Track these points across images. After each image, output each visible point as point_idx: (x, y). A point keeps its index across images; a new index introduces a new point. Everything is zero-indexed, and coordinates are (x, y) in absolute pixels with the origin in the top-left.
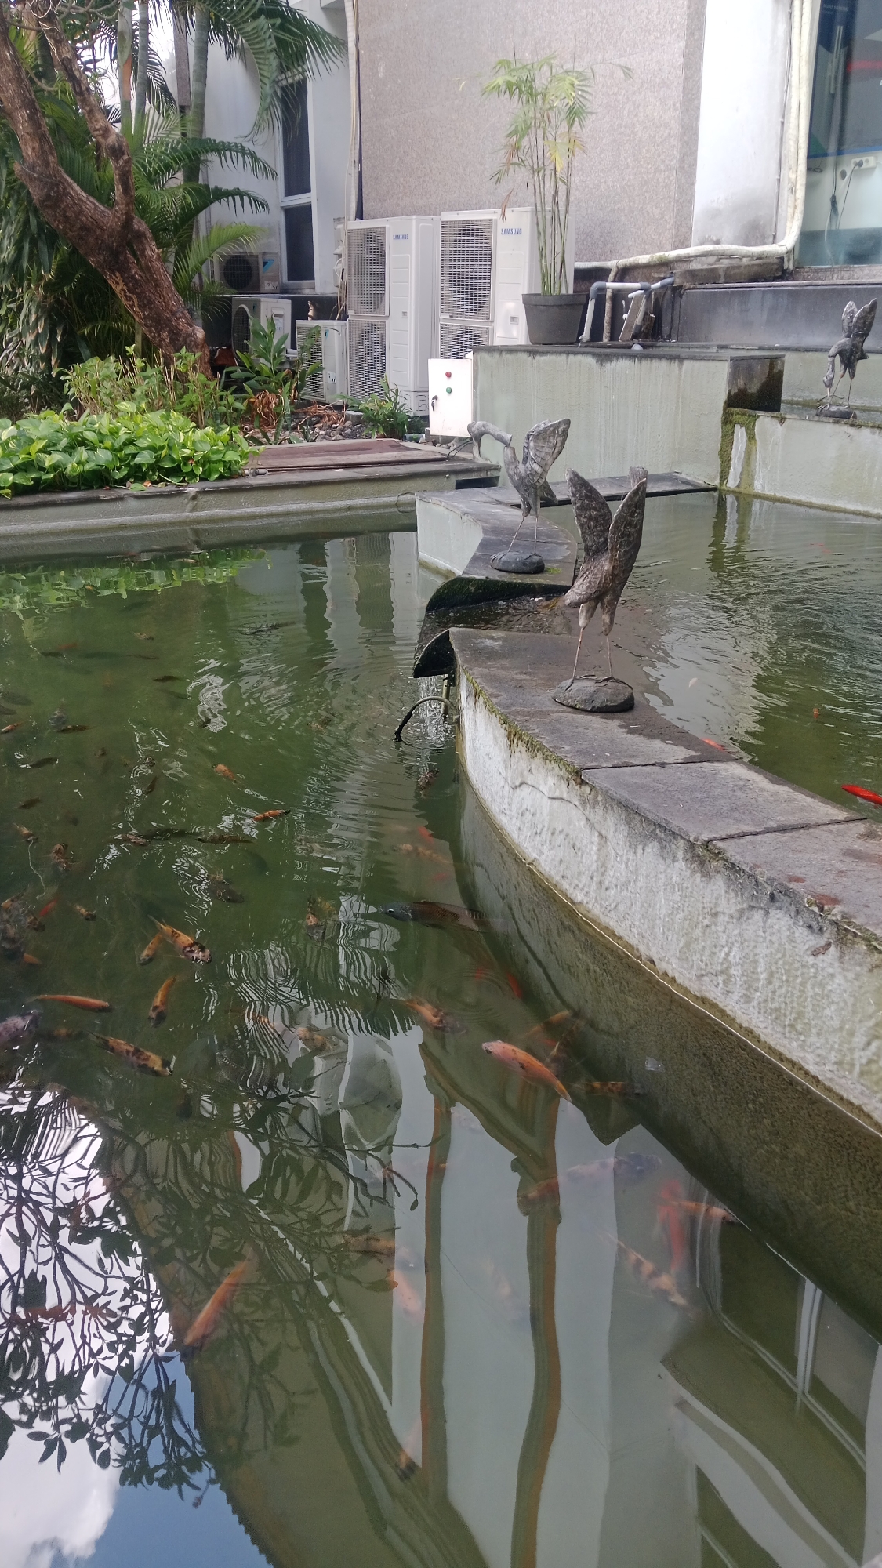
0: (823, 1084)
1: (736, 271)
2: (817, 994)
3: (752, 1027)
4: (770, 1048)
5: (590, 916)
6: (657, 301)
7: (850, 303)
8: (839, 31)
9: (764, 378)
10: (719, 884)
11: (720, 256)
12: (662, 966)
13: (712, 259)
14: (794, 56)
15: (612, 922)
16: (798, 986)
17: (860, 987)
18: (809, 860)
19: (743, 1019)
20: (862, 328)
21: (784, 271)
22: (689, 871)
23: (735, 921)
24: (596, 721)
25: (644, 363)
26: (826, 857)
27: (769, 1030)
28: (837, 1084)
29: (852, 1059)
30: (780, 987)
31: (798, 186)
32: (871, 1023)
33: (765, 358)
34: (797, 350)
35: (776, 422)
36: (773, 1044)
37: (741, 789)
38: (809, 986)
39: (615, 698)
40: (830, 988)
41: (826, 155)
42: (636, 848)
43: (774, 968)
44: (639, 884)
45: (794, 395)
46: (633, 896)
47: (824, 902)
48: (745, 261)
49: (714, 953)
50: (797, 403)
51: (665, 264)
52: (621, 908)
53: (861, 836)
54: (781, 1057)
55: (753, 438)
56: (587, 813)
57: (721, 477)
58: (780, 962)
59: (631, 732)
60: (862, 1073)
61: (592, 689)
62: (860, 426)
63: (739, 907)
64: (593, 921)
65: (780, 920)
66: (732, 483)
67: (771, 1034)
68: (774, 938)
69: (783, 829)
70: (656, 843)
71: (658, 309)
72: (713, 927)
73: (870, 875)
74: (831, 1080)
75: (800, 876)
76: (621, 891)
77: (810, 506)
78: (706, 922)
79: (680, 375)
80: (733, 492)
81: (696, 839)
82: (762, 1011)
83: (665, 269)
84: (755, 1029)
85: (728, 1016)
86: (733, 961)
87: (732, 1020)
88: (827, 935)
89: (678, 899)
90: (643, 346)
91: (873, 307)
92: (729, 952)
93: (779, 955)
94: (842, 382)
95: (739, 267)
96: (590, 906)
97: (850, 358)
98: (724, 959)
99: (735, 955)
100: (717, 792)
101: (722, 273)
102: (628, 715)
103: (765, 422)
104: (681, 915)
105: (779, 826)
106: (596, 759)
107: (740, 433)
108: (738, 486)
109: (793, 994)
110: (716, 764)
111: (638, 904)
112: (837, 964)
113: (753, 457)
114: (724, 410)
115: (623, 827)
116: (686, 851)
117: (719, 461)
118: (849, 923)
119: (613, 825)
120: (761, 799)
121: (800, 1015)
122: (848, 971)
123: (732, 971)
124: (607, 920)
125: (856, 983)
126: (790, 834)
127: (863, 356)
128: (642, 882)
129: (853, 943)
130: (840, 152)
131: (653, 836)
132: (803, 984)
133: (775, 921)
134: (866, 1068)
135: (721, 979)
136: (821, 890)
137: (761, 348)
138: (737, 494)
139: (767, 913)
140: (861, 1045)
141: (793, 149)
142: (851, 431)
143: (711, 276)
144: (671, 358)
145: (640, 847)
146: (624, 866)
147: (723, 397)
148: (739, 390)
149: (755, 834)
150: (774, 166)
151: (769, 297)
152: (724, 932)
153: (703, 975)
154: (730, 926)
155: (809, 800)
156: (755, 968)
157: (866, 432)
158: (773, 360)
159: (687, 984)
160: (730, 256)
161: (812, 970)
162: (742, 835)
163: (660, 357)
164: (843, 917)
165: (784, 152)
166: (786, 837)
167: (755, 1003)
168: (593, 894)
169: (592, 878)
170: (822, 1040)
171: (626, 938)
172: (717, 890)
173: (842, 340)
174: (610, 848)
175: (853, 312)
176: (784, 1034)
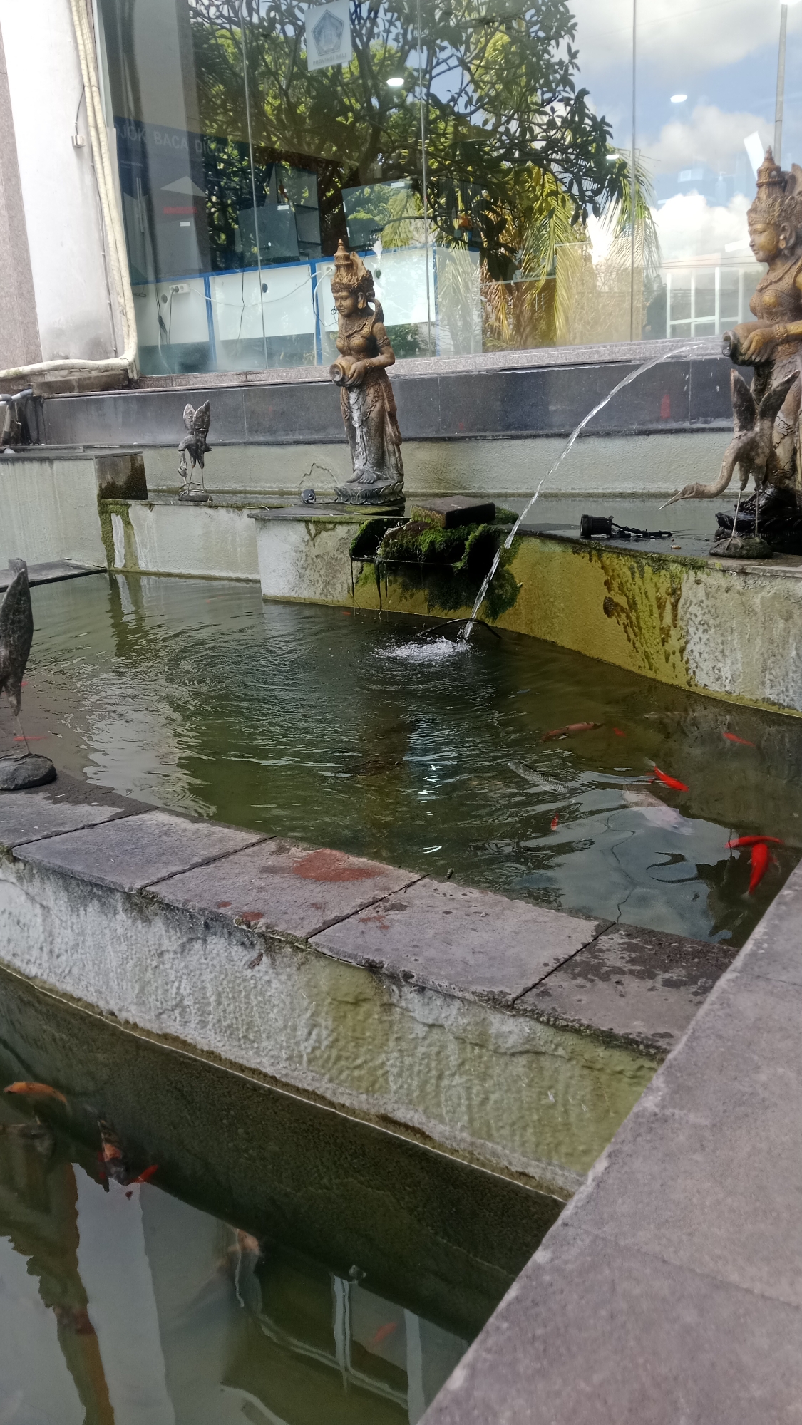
0: (281, 1082)
1: (88, 381)
2: (260, 1002)
3: (212, 1049)
4: (231, 1062)
5: (47, 986)
6: (20, 410)
7: (188, 405)
8: (138, 183)
9: (128, 472)
10: (159, 925)
11: (71, 369)
12: (123, 1016)
13: (64, 373)
14: (104, 201)
15: (68, 987)
16: (243, 1000)
17: (293, 986)
18: (232, 884)
19: (203, 1045)
20: (202, 426)
21: (130, 381)
22: (130, 921)
23: (179, 955)
24: (21, 798)
25: (17, 465)
26: (246, 878)
27: (227, 1047)
28: (292, 1078)
29: (299, 1052)
30: (229, 1005)
31: (128, 309)
32: (308, 1014)
33: (125, 455)
34: (154, 447)
35: (146, 509)
36: (232, 1058)
37: (165, 834)
38: (252, 997)
39: (36, 773)
40: (269, 994)
41: (146, 282)
42: (78, 910)
43: (220, 989)
44: (87, 944)
45: (158, 485)
46: (84, 957)
47: (250, 918)
48: (94, 373)
49: (167, 990)
50: (162, 491)
51: (22, 378)
52: (75, 971)
53: (273, 853)
54: (242, 1068)
55: (129, 523)
56: (25, 888)
57: (108, 560)
58: (225, 982)
59: (56, 801)
60: (310, 1061)
61: (12, 768)
62: (216, 507)
63: (180, 942)
64: (51, 990)
65: (217, 944)
66: (119, 564)
67: (229, 1050)
68: (215, 962)
69: (207, 862)
70: (95, 902)
71: (22, 417)
72: (161, 967)
73: (285, 885)
74: (286, 1075)
75: (227, 900)
76: (72, 955)
77: (190, 577)
78: (154, 963)
79: (52, 473)
80: (121, 572)
81: (131, 889)
82: (218, 1031)
83: (22, 382)
84: (215, 1050)
85: (190, 1045)
86: (185, 993)
87: (193, 1048)
88: (258, 947)
89: (125, 948)
90: (16, 450)
91: (207, 408)
92: (180, 985)
93: (223, 976)
94: (195, 473)
95: (90, 378)
96: (45, 977)
97: (198, 451)
98: (176, 993)
99: (186, 988)
100: (144, 841)
101: (75, 384)
102: (53, 786)
103: (137, 510)
104: (131, 963)
105: (203, 860)
106: (25, 834)
107: (117, 521)
108: (125, 566)
109: (240, 1008)
110: (141, 816)
111: (91, 963)
112: (271, 971)
113: (132, 540)
114: (99, 501)
115: (62, 894)
116: (124, 903)
117: (104, 546)
118: (274, 932)
119: (53, 896)
120: (185, 839)
121: (250, 1025)
122: (280, 974)
123: (186, 1003)
124: (64, 986)
125: (289, 983)
126: (214, 865)
127: (208, 449)
128: (89, 942)
129: (280, 948)
130: (158, 280)
131: (92, 896)
132: (247, 996)
133: (212, 946)
134: (312, 1056)
135: (177, 1012)
136: (245, 909)
137: (122, 447)
138: (126, 573)
139: (205, 941)
140: (304, 1037)
141: (117, 278)
142: (210, 511)
143: (66, 386)
144: (42, 460)
145: (82, 909)
146: (69, 930)
147: (95, 492)
148: (108, 483)
149: (184, 871)
150: (104, 292)
151: (120, 403)
152: (172, 968)
153: (160, 1014)
154: (176, 962)
155: (226, 830)
156: (204, 994)
157: (222, 511)
158: (133, 457)
159: (148, 1026)
160: (81, 369)
161: (252, 982)
162: (171, 876)
163: (31, 460)
164: (267, 928)
165: (110, 280)
166: (210, 868)
167: (210, 1026)
168: (46, 965)
169: (41, 949)
170: (272, 1043)
171: (85, 999)
172: (159, 933)
173: (188, 437)
174: (53, 916)
175: (191, 413)
176: (240, 1046)
